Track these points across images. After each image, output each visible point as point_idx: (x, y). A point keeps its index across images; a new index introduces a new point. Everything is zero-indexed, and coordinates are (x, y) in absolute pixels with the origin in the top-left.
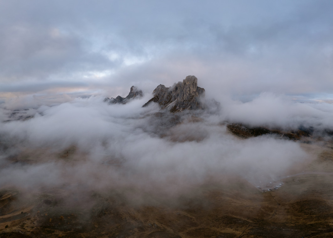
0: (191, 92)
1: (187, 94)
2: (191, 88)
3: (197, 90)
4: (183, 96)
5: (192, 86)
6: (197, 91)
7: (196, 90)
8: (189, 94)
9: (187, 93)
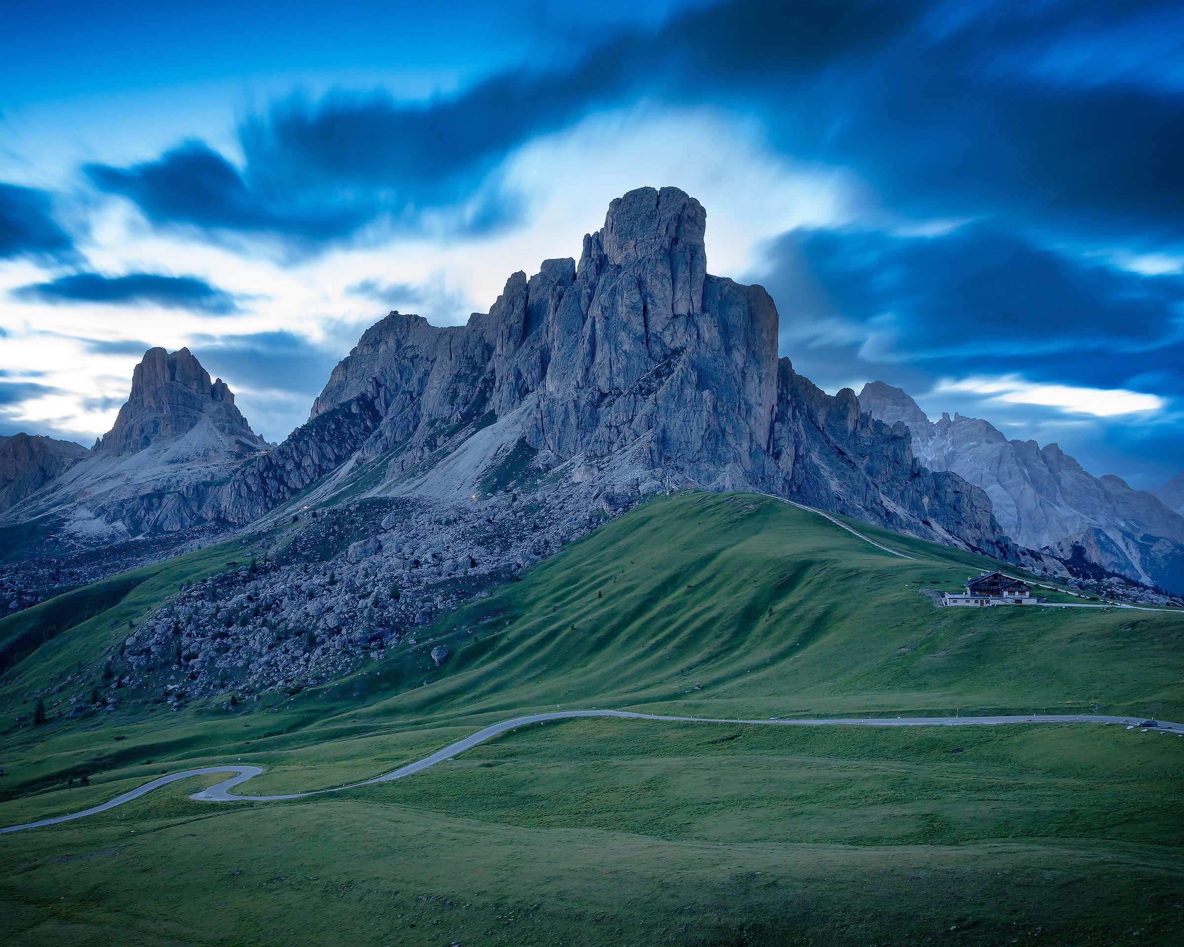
0: (653, 320)
1: (623, 335)
2: (659, 289)
3: (704, 299)
4: (592, 354)
5: (663, 269)
6: (704, 310)
7: (698, 305)
8: (637, 339)
9: (625, 326)
